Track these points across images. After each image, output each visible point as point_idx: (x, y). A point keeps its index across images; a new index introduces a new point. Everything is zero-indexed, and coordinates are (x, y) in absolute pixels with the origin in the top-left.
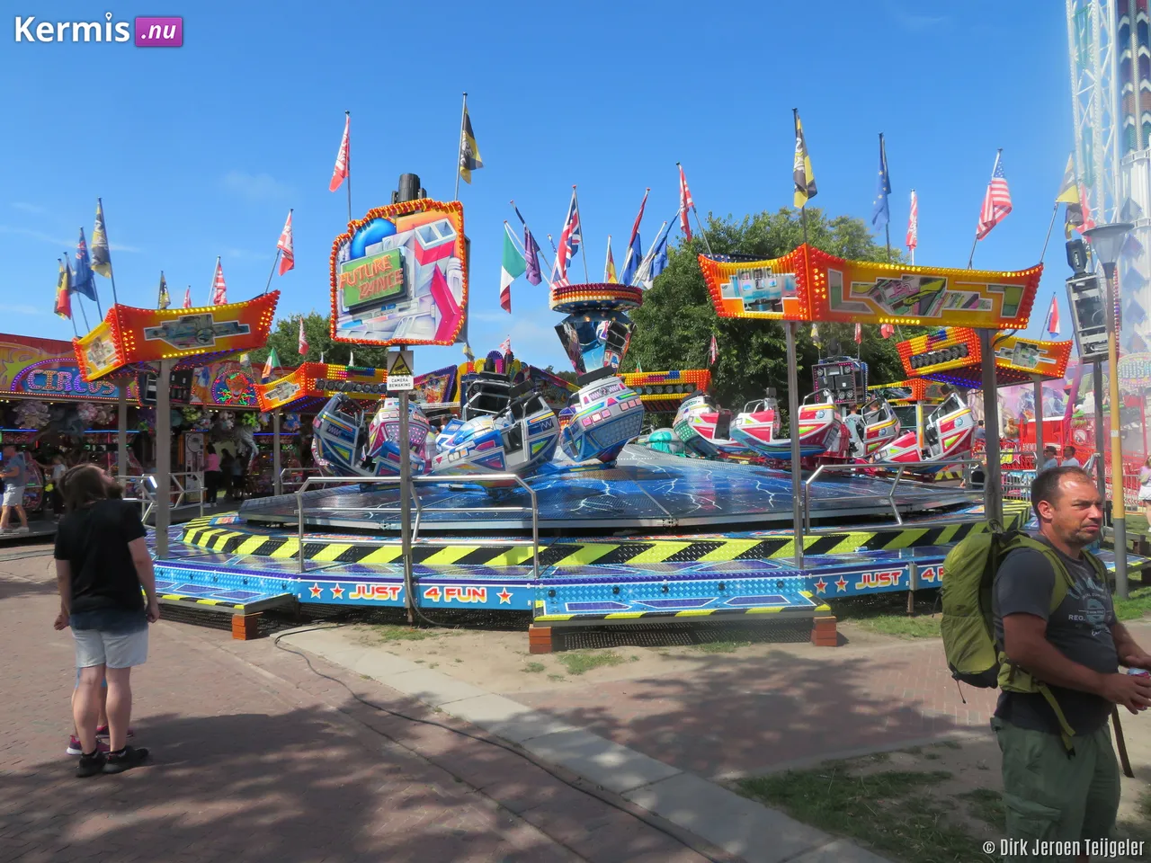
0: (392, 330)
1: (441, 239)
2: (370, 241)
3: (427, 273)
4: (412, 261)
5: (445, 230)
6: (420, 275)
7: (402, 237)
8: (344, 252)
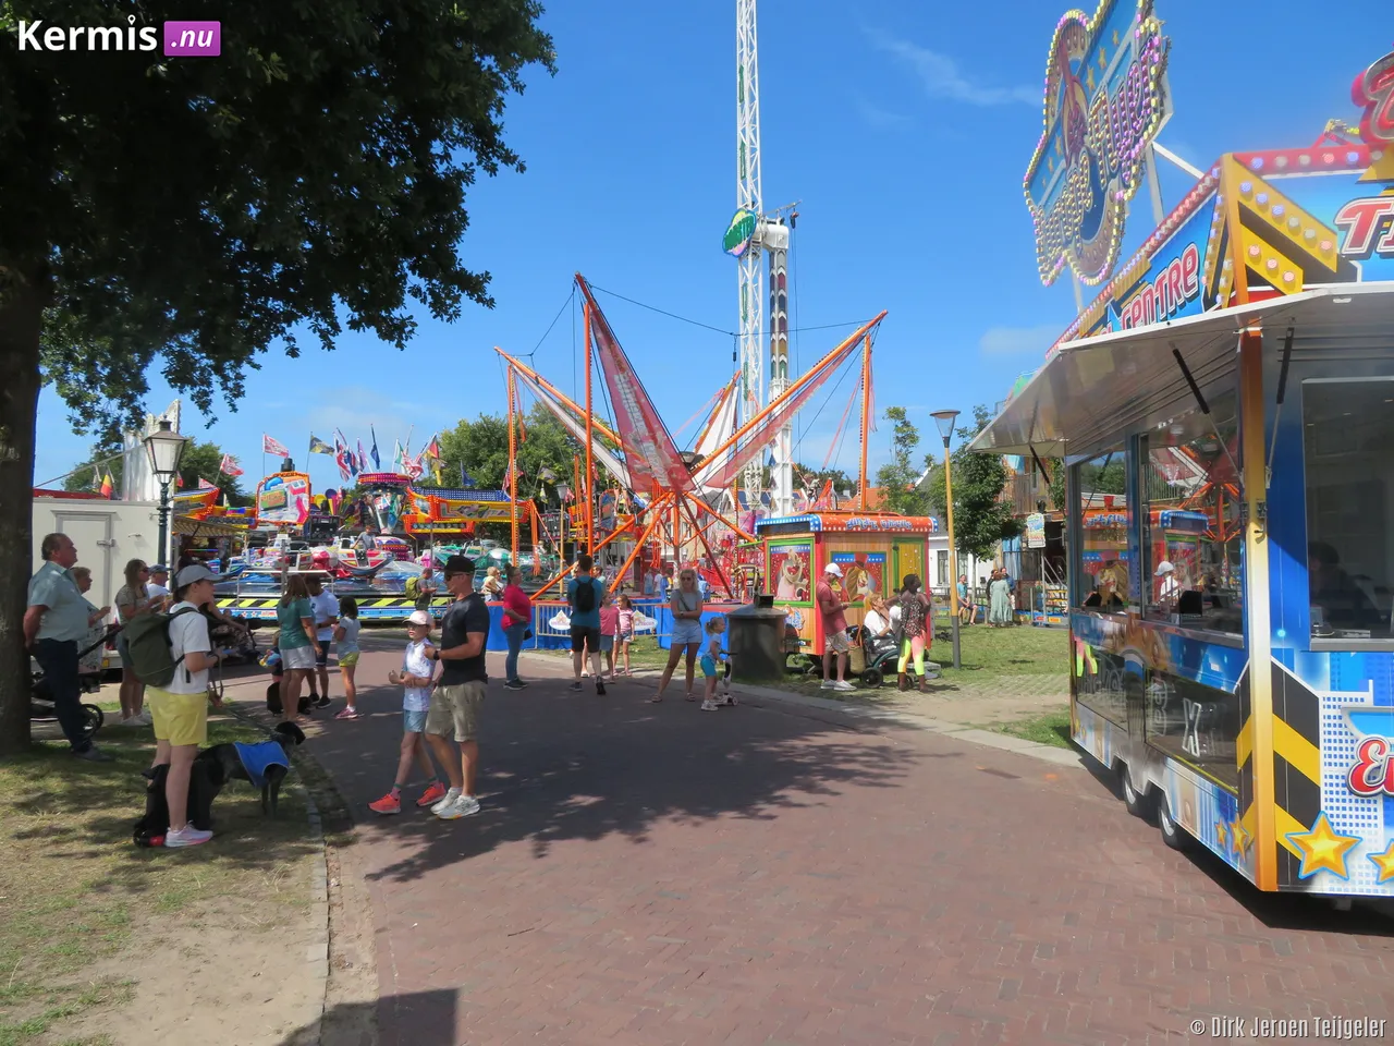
0: (280, 518)
1: (300, 486)
2: (273, 485)
3: (295, 498)
4: (289, 493)
5: (302, 483)
6: (292, 499)
7: (285, 484)
8: (262, 488)
